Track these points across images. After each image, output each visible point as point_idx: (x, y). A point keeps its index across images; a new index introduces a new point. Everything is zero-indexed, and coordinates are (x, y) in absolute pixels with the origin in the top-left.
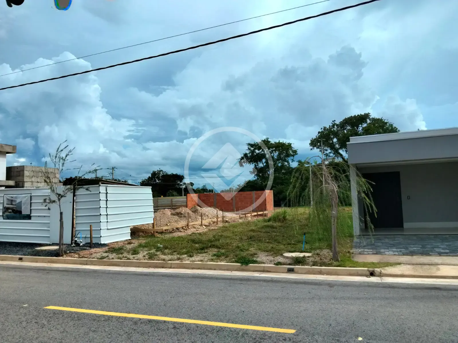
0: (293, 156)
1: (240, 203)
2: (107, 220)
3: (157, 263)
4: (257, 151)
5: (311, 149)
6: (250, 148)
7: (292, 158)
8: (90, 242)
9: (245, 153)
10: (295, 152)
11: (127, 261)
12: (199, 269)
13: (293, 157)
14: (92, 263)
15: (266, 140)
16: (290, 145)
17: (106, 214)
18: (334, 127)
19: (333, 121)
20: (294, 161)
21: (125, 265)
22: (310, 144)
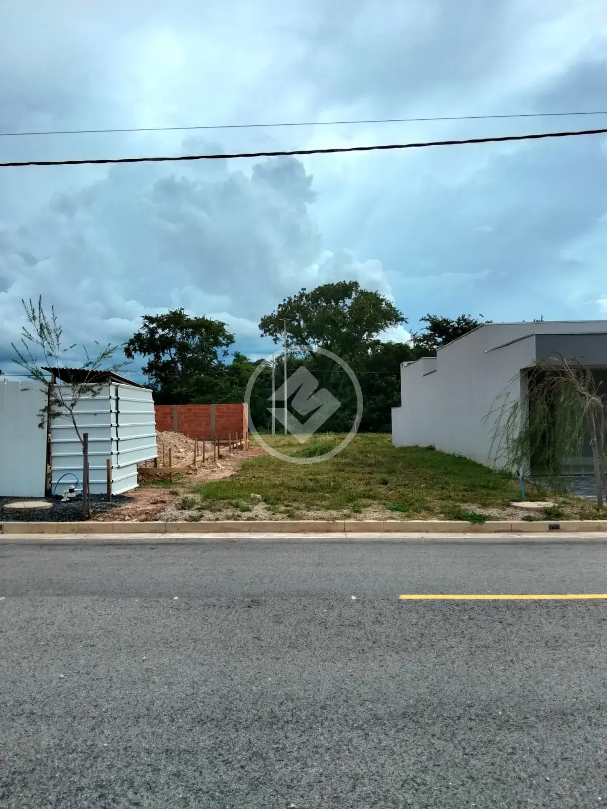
0: (227, 345)
1: (186, 425)
2: (118, 450)
3: (315, 524)
4: (160, 331)
5: (262, 336)
6: (147, 324)
7: (224, 348)
8: (106, 492)
9: (137, 332)
10: (230, 339)
11: (246, 522)
12: (397, 531)
13: (227, 347)
14: (178, 529)
15: (179, 312)
16: (222, 325)
17: (117, 439)
18: (302, 300)
19: (302, 289)
20: (228, 354)
21: (252, 530)
22: (259, 326)
